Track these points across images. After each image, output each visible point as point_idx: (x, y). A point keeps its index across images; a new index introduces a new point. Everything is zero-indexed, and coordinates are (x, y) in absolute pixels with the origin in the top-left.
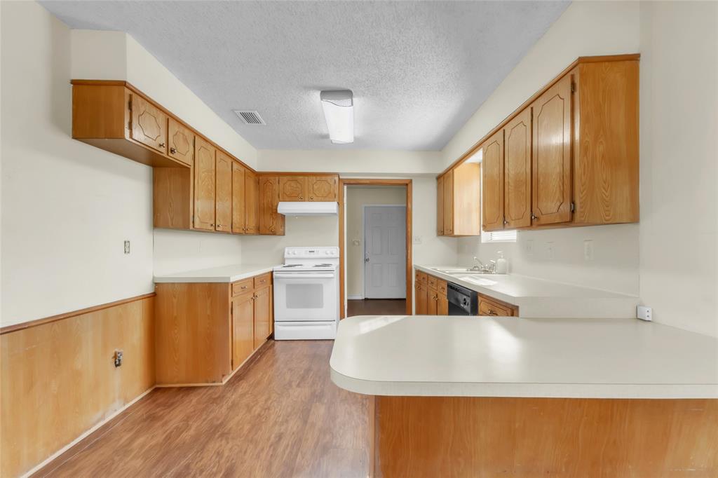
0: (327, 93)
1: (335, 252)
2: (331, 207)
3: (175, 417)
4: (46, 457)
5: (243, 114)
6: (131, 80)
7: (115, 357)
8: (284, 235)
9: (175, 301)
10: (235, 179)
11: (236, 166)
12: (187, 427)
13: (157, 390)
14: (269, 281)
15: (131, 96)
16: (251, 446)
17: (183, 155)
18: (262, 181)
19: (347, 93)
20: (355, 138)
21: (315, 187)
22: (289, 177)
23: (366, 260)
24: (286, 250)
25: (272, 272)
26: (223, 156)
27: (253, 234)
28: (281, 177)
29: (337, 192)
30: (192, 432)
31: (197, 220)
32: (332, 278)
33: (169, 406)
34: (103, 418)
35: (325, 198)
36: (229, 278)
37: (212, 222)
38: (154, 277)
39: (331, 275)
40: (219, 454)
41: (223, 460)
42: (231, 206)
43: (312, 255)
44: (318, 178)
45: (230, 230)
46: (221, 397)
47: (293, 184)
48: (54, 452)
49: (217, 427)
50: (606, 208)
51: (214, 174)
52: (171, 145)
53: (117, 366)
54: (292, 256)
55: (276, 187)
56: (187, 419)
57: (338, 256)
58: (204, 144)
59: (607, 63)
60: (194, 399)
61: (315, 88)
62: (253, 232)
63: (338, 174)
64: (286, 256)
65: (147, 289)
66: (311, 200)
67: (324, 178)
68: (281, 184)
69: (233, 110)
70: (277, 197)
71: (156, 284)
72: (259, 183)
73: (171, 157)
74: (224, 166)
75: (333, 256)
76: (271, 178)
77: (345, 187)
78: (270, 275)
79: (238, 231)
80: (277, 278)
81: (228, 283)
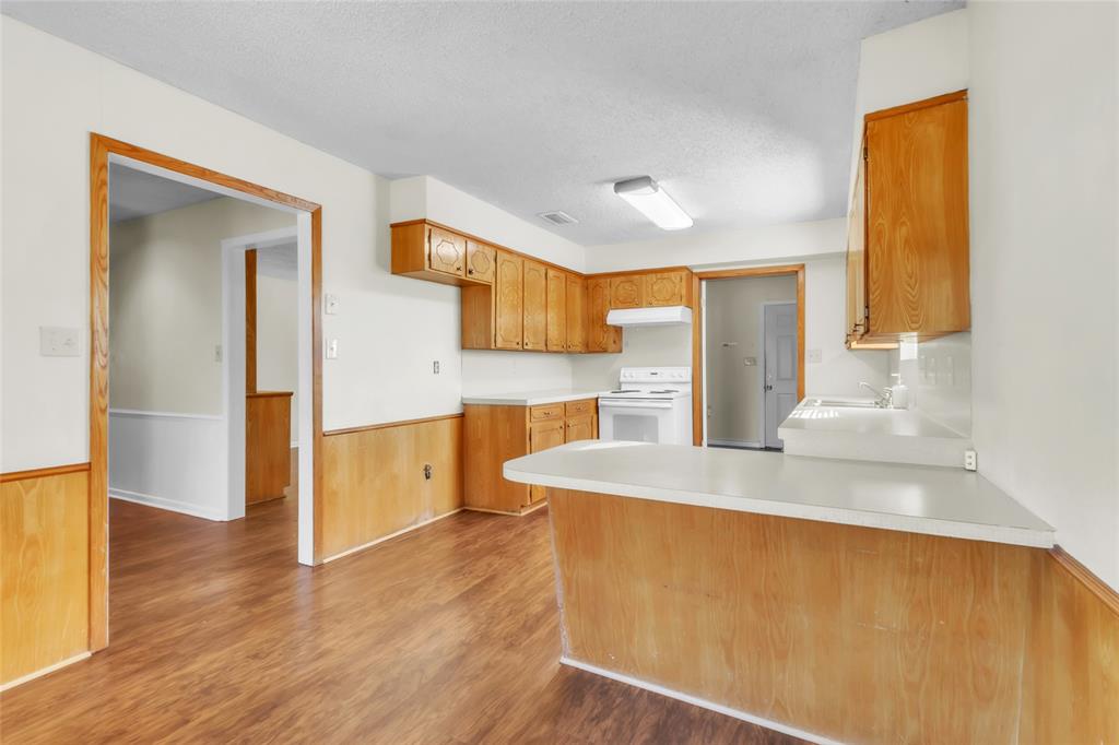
0: (621, 185)
1: (686, 373)
2: (676, 313)
3: (470, 533)
4: (371, 540)
5: (548, 216)
6: (430, 217)
7: (426, 469)
8: (621, 351)
9: (480, 423)
10: (552, 286)
11: (551, 273)
12: (475, 542)
13: (464, 511)
14: (593, 410)
15: (430, 230)
16: (518, 566)
17: (482, 275)
18: (591, 285)
19: (645, 180)
20: (694, 221)
21: (655, 288)
22: (623, 278)
23: (767, 388)
24: (622, 372)
25: (597, 399)
26: (532, 265)
27: (580, 352)
28: (613, 279)
29: (684, 292)
30: (477, 546)
31: (499, 340)
32: (668, 409)
33: (467, 524)
34: (415, 523)
35: (668, 302)
36: (525, 401)
37: (519, 340)
38: (462, 398)
39: (668, 405)
40: (489, 565)
41: (490, 570)
42: (547, 320)
43: (654, 378)
44: (659, 275)
45: (544, 348)
46: (513, 526)
47: (627, 286)
48: (377, 538)
49: (499, 547)
50: (913, 312)
51: (520, 287)
52: (470, 266)
53: (428, 477)
54: (629, 379)
55: (607, 292)
56: (479, 536)
57: (689, 379)
58: (507, 256)
59: (911, 114)
60: (490, 523)
61: (608, 181)
62: (579, 349)
63: (686, 268)
64: (622, 379)
65: (455, 409)
66: (650, 305)
67: (665, 275)
68: (614, 288)
69: (537, 215)
70: (607, 303)
71: (465, 405)
72: (587, 288)
73: (470, 278)
74: (535, 276)
75: (684, 380)
76: (602, 281)
77: (704, 283)
78: (593, 403)
79: (555, 348)
80: (604, 406)
81: (525, 407)
